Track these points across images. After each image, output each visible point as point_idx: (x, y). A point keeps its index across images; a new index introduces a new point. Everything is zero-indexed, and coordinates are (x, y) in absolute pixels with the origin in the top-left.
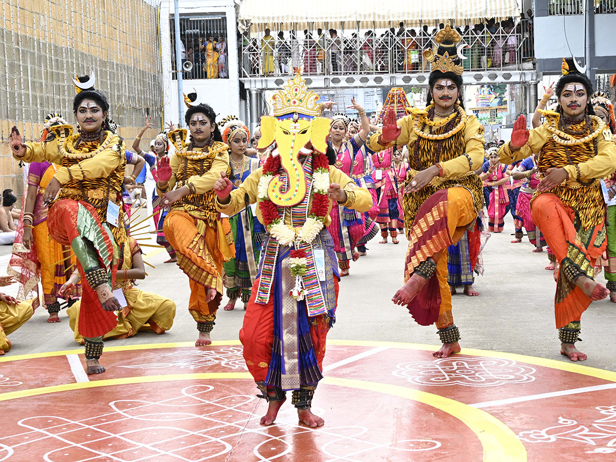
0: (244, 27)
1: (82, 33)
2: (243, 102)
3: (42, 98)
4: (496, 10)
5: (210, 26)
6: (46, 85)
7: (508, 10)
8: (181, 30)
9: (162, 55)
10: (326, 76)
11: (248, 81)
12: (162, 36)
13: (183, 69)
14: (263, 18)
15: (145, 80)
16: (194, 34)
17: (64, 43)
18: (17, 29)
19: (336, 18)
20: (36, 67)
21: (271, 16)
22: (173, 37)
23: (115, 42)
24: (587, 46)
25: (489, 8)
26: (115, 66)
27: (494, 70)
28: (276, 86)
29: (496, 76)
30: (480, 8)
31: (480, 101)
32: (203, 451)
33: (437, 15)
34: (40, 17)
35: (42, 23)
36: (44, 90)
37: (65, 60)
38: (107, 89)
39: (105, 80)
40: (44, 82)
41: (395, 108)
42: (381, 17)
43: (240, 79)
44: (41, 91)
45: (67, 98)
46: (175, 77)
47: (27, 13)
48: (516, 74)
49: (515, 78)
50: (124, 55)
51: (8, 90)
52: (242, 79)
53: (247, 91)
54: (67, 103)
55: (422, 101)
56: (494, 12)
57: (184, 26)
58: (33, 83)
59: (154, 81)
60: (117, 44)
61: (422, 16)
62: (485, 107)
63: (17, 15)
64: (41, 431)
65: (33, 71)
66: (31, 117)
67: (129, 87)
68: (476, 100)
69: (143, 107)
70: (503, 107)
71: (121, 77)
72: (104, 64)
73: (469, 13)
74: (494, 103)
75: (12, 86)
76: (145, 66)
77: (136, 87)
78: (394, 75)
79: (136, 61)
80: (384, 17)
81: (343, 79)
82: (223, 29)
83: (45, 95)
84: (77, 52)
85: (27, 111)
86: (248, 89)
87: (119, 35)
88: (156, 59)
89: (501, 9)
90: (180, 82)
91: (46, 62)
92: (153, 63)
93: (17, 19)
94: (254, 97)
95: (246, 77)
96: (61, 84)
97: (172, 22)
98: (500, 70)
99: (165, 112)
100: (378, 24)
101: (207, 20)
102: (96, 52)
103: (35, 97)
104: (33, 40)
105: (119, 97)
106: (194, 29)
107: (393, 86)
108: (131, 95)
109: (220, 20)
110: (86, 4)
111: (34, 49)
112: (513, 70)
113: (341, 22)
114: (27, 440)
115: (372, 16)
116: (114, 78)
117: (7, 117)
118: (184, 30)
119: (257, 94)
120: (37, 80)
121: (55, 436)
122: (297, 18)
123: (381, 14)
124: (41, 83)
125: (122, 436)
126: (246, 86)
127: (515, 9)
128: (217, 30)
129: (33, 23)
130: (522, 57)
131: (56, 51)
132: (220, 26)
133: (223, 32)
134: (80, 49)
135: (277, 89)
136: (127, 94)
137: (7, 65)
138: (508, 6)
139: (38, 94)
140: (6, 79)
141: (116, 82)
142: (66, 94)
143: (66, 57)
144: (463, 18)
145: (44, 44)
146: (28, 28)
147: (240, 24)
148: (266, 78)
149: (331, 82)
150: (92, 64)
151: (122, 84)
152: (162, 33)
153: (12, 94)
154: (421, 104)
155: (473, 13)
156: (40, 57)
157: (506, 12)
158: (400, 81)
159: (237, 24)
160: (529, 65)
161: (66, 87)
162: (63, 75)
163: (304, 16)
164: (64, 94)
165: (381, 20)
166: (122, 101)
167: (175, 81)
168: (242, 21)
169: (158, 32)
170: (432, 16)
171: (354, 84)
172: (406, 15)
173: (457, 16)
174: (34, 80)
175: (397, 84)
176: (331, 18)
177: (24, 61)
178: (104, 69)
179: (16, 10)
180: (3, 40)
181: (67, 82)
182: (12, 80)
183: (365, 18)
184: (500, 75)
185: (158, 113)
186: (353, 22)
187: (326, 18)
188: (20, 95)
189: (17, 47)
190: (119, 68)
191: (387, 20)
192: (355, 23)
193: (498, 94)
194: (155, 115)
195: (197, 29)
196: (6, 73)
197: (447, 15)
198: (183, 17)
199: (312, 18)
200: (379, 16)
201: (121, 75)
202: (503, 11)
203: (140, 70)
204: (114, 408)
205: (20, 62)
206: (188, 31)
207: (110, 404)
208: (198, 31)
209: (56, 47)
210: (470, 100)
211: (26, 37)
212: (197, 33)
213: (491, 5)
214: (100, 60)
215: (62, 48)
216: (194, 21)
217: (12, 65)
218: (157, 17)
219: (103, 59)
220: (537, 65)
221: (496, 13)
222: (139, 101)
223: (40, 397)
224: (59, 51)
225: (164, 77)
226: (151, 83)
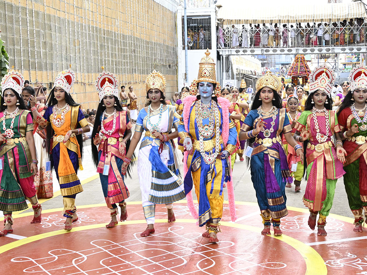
1: (137, 28)
2: (219, 61)
3: (116, 62)
4: (354, 14)
5: (203, 22)
6: (118, 55)
8: (187, 24)
9: (178, 37)
10: (262, 49)
11: (221, 51)
12: (178, 27)
13: (188, 45)
15: (168, 50)
16: (194, 26)
17: (128, 33)
18: (104, 27)
19: (268, 18)
20: (113, 46)
22: (183, 28)
23: (153, 31)
25: (350, 13)
26: (153, 44)
27: (352, 46)
28: (236, 54)
29: (353, 49)
30: (345, 13)
31: (347, 59)
32: (173, 263)
33: (322, 17)
34: (116, 21)
35: (117, 24)
36: (117, 57)
37: (128, 42)
38: (149, 55)
39: (148, 51)
40: (117, 53)
41: (299, 65)
43: (217, 50)
44: (116, 58)
45: (128, 61)
46: (184, 48)
47: (109, 19)
48: (364, 48)
49: (363, 50)
50: (158, 38)
51: (99, 58)
52: (218, 50)
54: (128, 64)
55: (316, 58)
56: (352, 15)
57: (189, 22)
58: (112, 54)
59: (173, 51)
60: (154, 33)
61: (314, 17)
62: (349, 62)
63: (104, 20)
64: (101, 248)
65: (112, 48)
67: (160, 54)
68: (344, 58)
69: (167, 64)
70: (359, 62)
71: (157, 49)
72: (148, 43)
73: (339, 15)
74: (354, 60)
75: (101, 56)
76: (169, 43)
77: (164, 54)
78: (298, 48)
79: (164, 41)
80: (293, 17)
81: (271, 50)
82: (209, 24)
83: (118, 60)
84: (134, 37)
86: (221, 55)
87: (156, 28)
88: (174, 40)
89: (356, 13)
90: (186, 52)
91: (118, 43)
92: (173, 42)
93: (104, 22)
94: (224, 59)
96: (125, 54)
97: (183, 20)
98: (355, 46)
99: (179, 66)
100: (290, 21)
101: (201, 19)
102: (144, 37)
103: (112, 61)
104: (112, 32)
105: (155, 60)
106: (194, 24)
107: (297, 54)
108: (161, 58)
109: (207, 19)
110: (139, 13)
111: (112, 37)
112: (362, 46)
113: (271, 20)
114: (94, 252)
115: (287, 17)
116: (153, 50)
117: (99, 72)
118: (189, 24)
119: (226, 57)
120: (114, 52)
121: (106, 251)
123: (292, 16)
125: (137, 252)
126: (221, 53)
127: (364, 13)
128: (206, 24)
129: (112, 24)
131: (123, 37)
132: (208, 22)
133: (209, 25)
134: (135, 36)
136: (159, 58)
137: (99, 46)
138: (360, 12)
139: (114, 60)
140: (98, 53)
141: (154, 52)
142: (128, 59)
143: (129, 40)
144: (336, 18)
145: (118, 34)
146: (109, 26)
149: (265, 52)
150: (142, 42)
151: (157, 53)
152: (178, 26)
153: (101, 60)
154: (315, 60)
155: (341, 15)
156: (115, 41)
157: (359, 15)
158: (301, 51)
161: (128, 55)
162: (127, 49)
164: (127, 59)
166: (156, 62)
167: (184, 50)
168: (219, 19)
169: (176, 25)
170: (319, 17)
171: (277, 53)
172: (305, 16)
173: (332, 17)
174: (112, 53)
175: (300, 53)
176: (265, 18)
177: (108, 43)
178: (148, 46)
179: (104, 18)
180: (97, 33)
181: (129, 53)
182: (101, 53)
183: (283, 18)
184: (355, 48)
185: (175, 67)
186: (277, 20)
188: (105, 60)
189: (104, 36)
190: (155, 45)
191: (295, 19)
192: (278, 21)
193: (357, 55)
194: (174, 68)
195: (196, 23)
196: (98, 49)
197: (327, 17)
198: (189, 17)
199: (257, 18)
200: (291, 17)
201: (157, 48)
203: (166, 45)
204: (135, 237)
205: (105, 43)
206: (191, 25)
207: (134, 234)
208: (196, 24)
209: (123, 35)
210: (341, 59)
211: (108, 31)
212: (196, 26)
213: (351, 11)
214: (146, 41)
215: (126, 36)
216: (194, 19)
217: (101, 45)
218: (175, 17)
221: (354, 16)
222: (165, 61)
223: (102, 229)
224: (125, 37)
225: (179, 48)
226: (172, 51)
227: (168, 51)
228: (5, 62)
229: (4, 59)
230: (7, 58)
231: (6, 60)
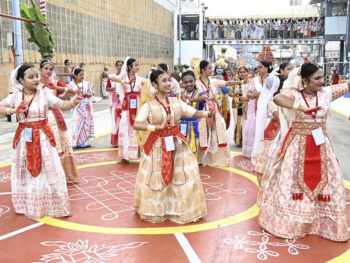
0: (206, 20)
1: (144, 23)
2: (205, 49)
5: (193, 19)
6: (130, 44)
7: (314, 14)
8: (182, 21)
9: (174, 31)
10: (237, 40)
11: (206, 41)
13: (182, 37)
14: (214, 17)
17: (137, 27)
18: (120, 23)
19: (243, 17)
20: (127, 37)
21: (217, 16)
22: (178, 24)
23: (156, 26)
24: (347, 30)
28: (217, 44)
30: (303, 13)
31: (303, 49)
33: (284, 16)
34: (129, 18)
35: (129, 20)
37: (137, 34)
38: (153, 44)
39: (152, 41)
40: (129, 42)
41: (265, 53)
42: (261, 17)
43: (204, 40)
44: (128, 46)
46: (178, 39)
47: (124, 16)
48: (316, 40)
49: (316, 42)
50: (159, 31)
51: (116, 46)
53: (206, 46)
54: (137, 50)
55: (279, 48)
57: (183, 19)
58: (125, 43)
61: (278, 16)
62: (305, 52)
64: (117, 176)
65: (126, 38)
66: (124, 55)
67: (161, 43)
68: (301, 49)
69: (166, 51)
70: (312, 52)
71: (158, 40)
72: (152, 35)
73: (298, 15)
74: (309, 50)
75: (118, 44)
76: (167, 35)
77: (164, 43)
78: (265, 40)
79: (164, 33)
80: (262, 16)
81: (244, 41)
83: (129, 47)
84: (142, 31)
85: (123, 53)
87: (158, 24)
88: (172, 32)
90: (180, 42)
91: (130, 35)
92: (171, 34)
93: (120, 19)
94: (209, 48)
95: (206, 40)
96: (135, 43)
97: (178, 18)
99: (174, 53)
100: (260, 19)
101: (192, 17)
102: (149, 30)
103: (126, 48)
104: (126, 26)
107: (264, 44)
108: (162, 46)
109: (197, 17)
110: (146, 12)
111: (126, 30)
112: (315, 39)
114: (113, 179)
115: (257, 16)
116: (155, 40)
118: (183, 21)
119: (210, 47)
120: (127, 42)
121: (121, 178)
122: (227, 17)
123: (261, 15)
126: (206, 43)
127: (317, 14)
128: (196, 21)
129: (126, 20)
130: (319, 34)
131: (134, 31)
132: (197, 19)
134: (143, 30)
135: (218, 45)
136: (160, 46)
137: (116, 36)
138: (314, 12)
139: (127, 47)
140: (116, 42)
141: (156, 42)
143: (138, 33)
144: (295, 17)
145: (130, 28)
146: (124, 22)
147: (205, 19)
148: (214, 40)
149: (239, 43)
150: (147, 34)
151: (158, 42)
153: (118, 47)
155: (300, 16)
156: (128, 33)
157: (313, 15)
158: (267, 43)
159: (204, 19)
160: (322, 37)
161: (137, 44)
162: (136, 39)
163: (230, 16)
164: (136, 47)
165: (261, 18)
166: (158, 49)
168: (205, 18)
169: (173, 22)
170: (282, 16)
171: (248, 44)
172: (271, 16)
173: (292, 16)
175: (266, 44)
176: (241, 17)
177: (123, 35)
178: (152, 37)
179: (120, 16)
180: (115, 27)
181: (138, 42)
182: (118, 42)
183: (254, 17)
184: (309, 41)
185: (172, 53)
186: (250, 18)
187: (239, 17)
188: (121, 47)
189: (120, 29)
190: (157, 36)
191: (263, 18)
193: (311, 46)
196: (116, 39)
197: (288, 16)
198: (183, 16)
199: (233, 17)
200: (260, 16)
201: (158, 39)
202: (312, 14)
203: (165, 37)
205: (121, 35)
206: (184, 22)
208: (188, 21)
209: (134, 29)
210: (298, 49)
211: (123, 25)
213: (307, 12)
214: (150, 33)
215: (136, 29)
216: (187, 17)
217: (118, 36)
218: (173, 16)
219: (152, 33)
220: (325, 37)
221: (309, 15)
222: (164, 49)
224: (135, 30)
225: (175, 39)
226: (170, 42)
227: (167, 41)
228: (52, 46)
229: (51, 45)
230: (53, 44)
231: (53, 46)
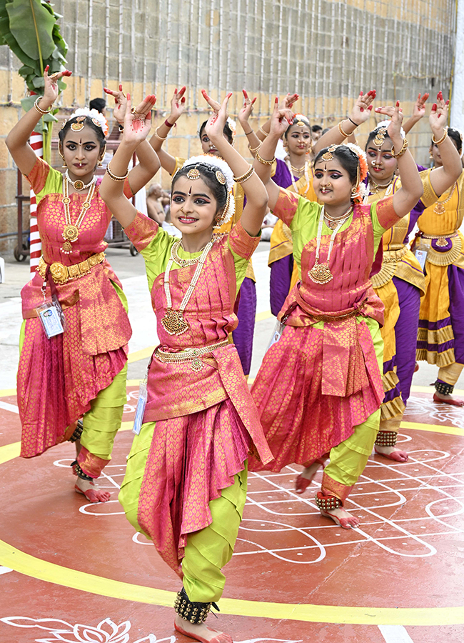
3: (301, 66)
6: (309, 50)
9: (459, 10)
15: (433, 42)
20: (299, 29)
26: (396, 26)
32: (377, 500)
36: (305, 55)
37: (333, 19)
38: (383, 53)
39: (381, 43)
40: (305, 45)
44: (302, 58)
45: (332, 65)
50: (408, 11)
51: (263, 56)
54: (331, 73)
58: (293, 47)
59: (444, 44)
65: (294, 33)
66: (288, 89)
67: (411, 51)
69: (427, 77)
71: (403, 39)
72: (381, 22)
75: (268, 51)
76: (435, 24)
77: (421, 51)
79: (424, 18)
83: (306, 62)
84: (349, 8)
85: (283, 82)
88: (450, 15)
91: (311, 22)
92: (446, 21)
96: (326, 48)
99: (456, 83)
102: (373, 8)
103: (293, 65)
105: (397, 65)
108: (413, 61)
111: (297, 6)
116: (393, 40)
117: (260, 89)
120: (298, 44)
124: (303, 48)
131: (323, 8)
134: (353, 5)
136: (408, 60)
137: (264, 26)
139: (298, 61)
140: (261, 43)
141: (395, 45)
142: (332, 60)
143: (336, 15)
150: (367, 22)
151: (402, 48)
153: (267, 61)
156: (304, 15)
161: (332, 52)
162: (330, 37)
164: (329, 61)
166: (400, 69)
174: (294, 44)
177: (285, 21)
178: (381, 29)
181: (334, 45)
182: (268, 44)
185: (446, 84)
188: (276, 62)
189: (278, 4)
190: (401, 28)
194: (442, 86)
196: (262, 35)
201: (403, 36)
203: (427, 30)
205: (279, 21)
214: (377, 18)
215: (331, 4)
217: (269, 26)
219: (382, 17)
222: (422, 69)
224: (327, 8)
225: (458, 38)
226: (441, 46)
227: (431, 44)
228: (60, 59)
229: (57, 55)
230: (63, 52)
231: (62, 57)
